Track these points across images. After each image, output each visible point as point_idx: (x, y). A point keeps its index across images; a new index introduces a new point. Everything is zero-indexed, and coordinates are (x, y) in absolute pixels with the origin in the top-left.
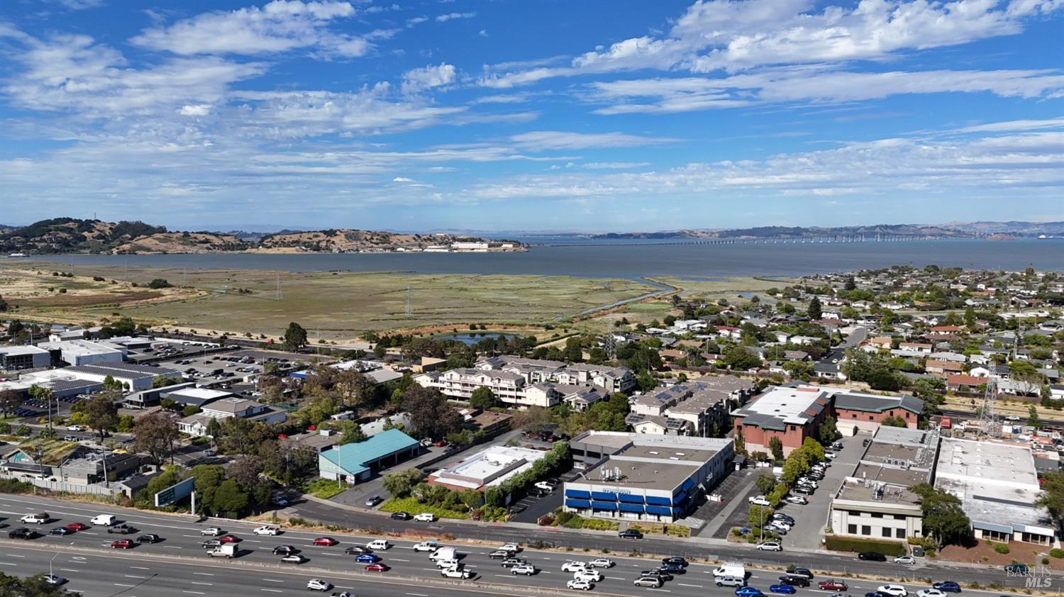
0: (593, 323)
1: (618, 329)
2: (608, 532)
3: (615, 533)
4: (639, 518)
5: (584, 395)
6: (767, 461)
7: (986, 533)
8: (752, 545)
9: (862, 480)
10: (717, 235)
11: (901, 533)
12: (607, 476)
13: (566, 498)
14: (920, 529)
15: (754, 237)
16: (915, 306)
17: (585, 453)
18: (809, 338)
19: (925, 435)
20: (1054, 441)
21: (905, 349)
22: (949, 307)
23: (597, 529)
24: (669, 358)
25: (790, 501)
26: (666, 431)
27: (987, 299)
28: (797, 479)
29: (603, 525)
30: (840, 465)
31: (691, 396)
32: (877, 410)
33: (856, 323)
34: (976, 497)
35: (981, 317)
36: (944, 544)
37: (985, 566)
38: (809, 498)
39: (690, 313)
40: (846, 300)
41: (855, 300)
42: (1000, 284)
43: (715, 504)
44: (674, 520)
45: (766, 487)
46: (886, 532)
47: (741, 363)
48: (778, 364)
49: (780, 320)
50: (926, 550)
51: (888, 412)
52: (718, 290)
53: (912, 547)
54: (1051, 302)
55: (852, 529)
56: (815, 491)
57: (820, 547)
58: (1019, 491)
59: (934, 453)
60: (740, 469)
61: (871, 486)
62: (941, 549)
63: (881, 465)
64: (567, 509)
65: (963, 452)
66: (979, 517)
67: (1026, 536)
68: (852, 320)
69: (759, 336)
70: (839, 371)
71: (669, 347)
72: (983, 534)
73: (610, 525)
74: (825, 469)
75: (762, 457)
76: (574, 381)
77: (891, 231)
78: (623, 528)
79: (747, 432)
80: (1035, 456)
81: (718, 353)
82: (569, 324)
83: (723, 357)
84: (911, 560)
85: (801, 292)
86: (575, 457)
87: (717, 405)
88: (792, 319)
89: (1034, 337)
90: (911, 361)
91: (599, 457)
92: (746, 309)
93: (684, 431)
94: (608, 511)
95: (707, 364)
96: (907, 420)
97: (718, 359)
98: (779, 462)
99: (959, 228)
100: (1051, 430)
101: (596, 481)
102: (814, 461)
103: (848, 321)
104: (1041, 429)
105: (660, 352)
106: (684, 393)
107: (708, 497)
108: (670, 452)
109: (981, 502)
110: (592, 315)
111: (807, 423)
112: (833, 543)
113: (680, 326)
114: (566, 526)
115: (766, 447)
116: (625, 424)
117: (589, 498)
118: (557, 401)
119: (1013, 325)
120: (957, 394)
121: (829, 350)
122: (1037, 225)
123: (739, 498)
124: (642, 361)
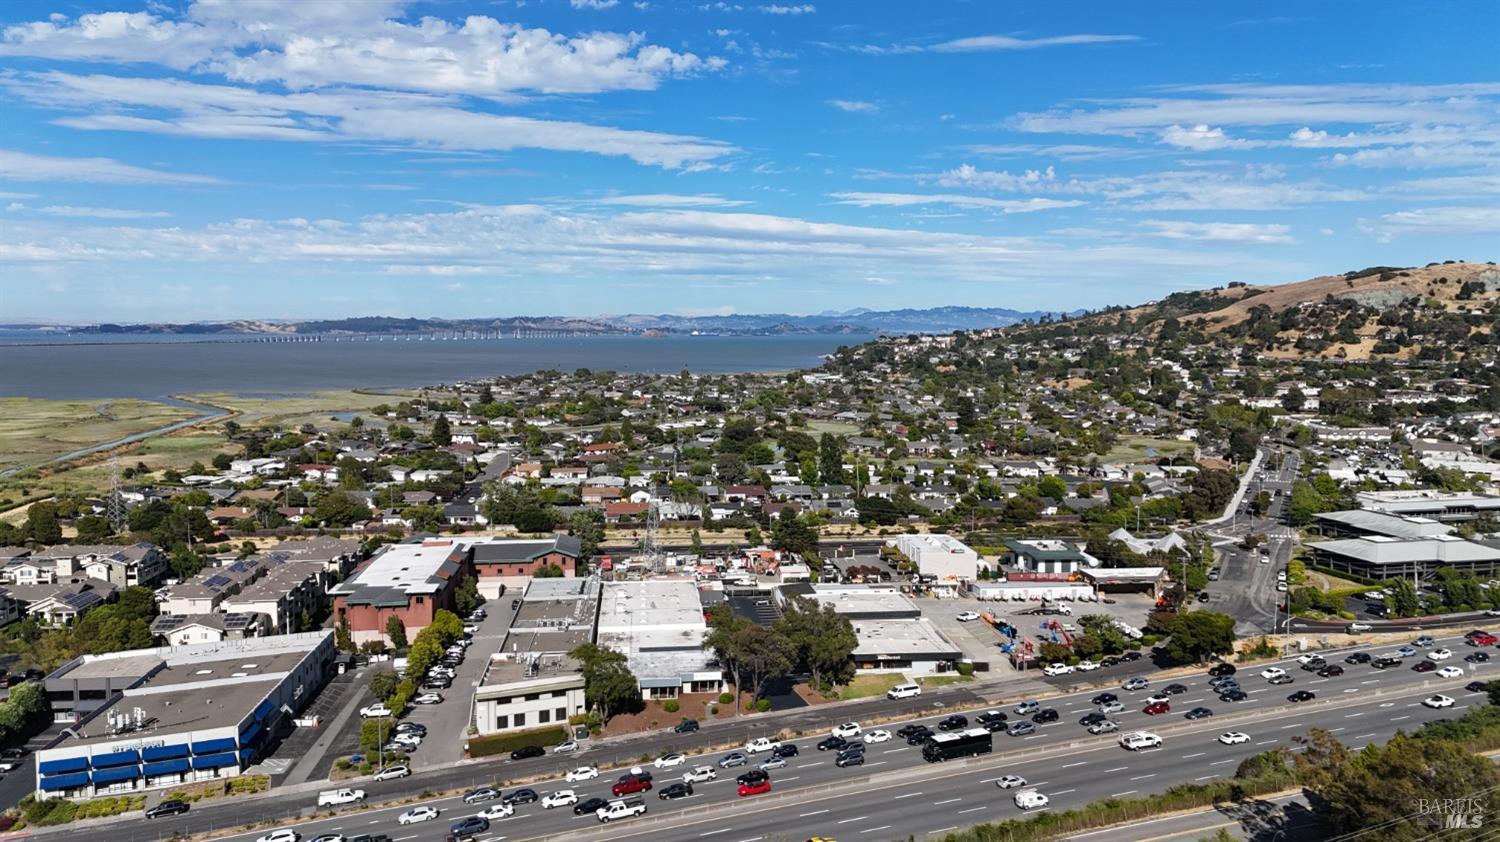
0: (81, 476)
1: (129, 482)
2: (125, 816)
3: (140, 814)
4: (182, 780)
5: (69, 598)
6: (384, 652)
7: (654, 691)
8: (368, 777)
9: (513, 655)
10: (294, 329)
11: (561, 713)
12: (120, 725)
13: (40, 777)
14: (583, 703)
15: (350, 333)
16: (566, 421)
17: (76, 695)
18: (436, 472)
19: (584, 583)
20: (717, 568)
21: (559, 477)
22: (604, 420)
23: (105, 815)
24: (223, 521)
25: (420, 703)
26: (224, 634)
27: (643, 408)
28: (428, 670)
29: (114, 805)
30: (483, 640)
31: (265, 575)
32: (529, 559)
33: (496, 447)
34: (642, 650)
35: (640, 430)
36: (610, 716)
37: (655, 732)
38: (445, 693)
39: (256, 447)
40: (483, 418)
41: (493, 417)
42: (656, 390)
43: (309, 729)
44: (243, 769)
45: (384, 688)
46: (544, 716)
47: (337, 515)
48: (394, 512)
49: (395, 450)
50: (590, 728)
51: (541, 561)
52: (300, 411)
53: (574, 728)
54: (707, 409)
55: (502, 722)
56: (453, 682)
57: (462, 756)
58: (686, 634)
59: (596, 603)
60: (346, 671)
61: (523, 661)
62: (606, 723)
63: (536, 630)
64: (42, 795)
65: (627, 598)
66: (647, 671)
67: (695, 685)
68: (492, 444)
69: (368, 475)
70: (478, 513)
71: (224, 503)
72: (652, 693)
73: (129, 803)
74: (464, 650)
75: (377, 648)
76: (47, 577)
77: (533, 325)
78: (153, 803)
79: (355, 616)
80: (700, 589)
81: (305, 505)
82: (32, 481)
83: (312, 510)
84: (574, 745)
85: (422, 408)
86: (55, 705)
87: (306, 583)
88: (411, 447)
89: (693, 451)
90: (564, 491)
91: (104, 696)
92: (344, 436)
93: (255, 629)
94: (124, 781)
95: (289, 524)
96: (563, 567)
97: (305, 513)
98: (401, 650)
99: (610, 323)
100: (714, 556)
101: (102, 737)
102: (449, 640)
103: (486, 445)
104: (704, 557)
105: (208, 513)
106: (253, 571)
107: (298, 722)
108: (234, 666)
109: (647, 655)
110: (77, 463)
111: (438, 590)
112: (480, 747)
113: (241, 470)
114: (45, 824)
115: (382, 632)
116: (149, 634)
117: (88, 767)
118: (15, 615)
119: (672, 437)
120: (617, 527)
121: (463, 486)
122: (690, 320)
123: (345, 715)
124: (175, 530)
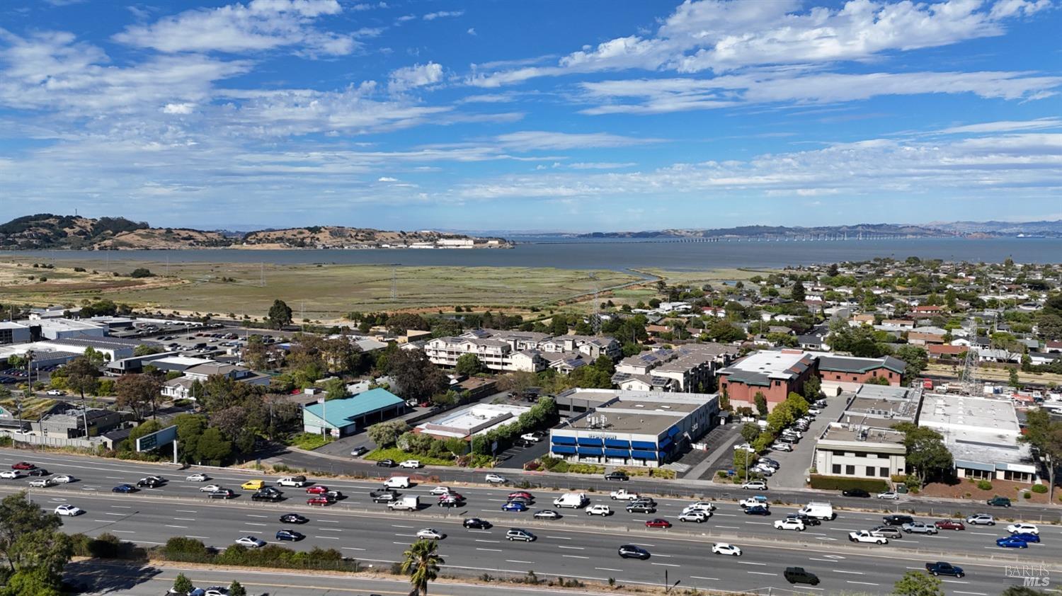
0: (579, 306)
1: (603, 311)
2: (593, 476)
3: (602, 476)
4: (625, 463)
5: (570, 361)
6: (752, 416)
7: (968, 471)
8: (738, 486)
9: (846, 425)
10: (701, 234)
11: (885, 471)
12: (593, 424)
13: (552, 444)
14: (904, 468)
15: (738, 236)
16: (897, 291)
17: (571, 408)
18: (793, 317)
19: (907, 392)
20: (1035, 399)
21: (887, 326)
22: (930, 292)
23: (583, 473)
24: (654, 334)
25: (776, 449)
26: (652, 388)
27: (968, 284)
28: (782, 430)
29: (588, 469)
30: (825, 418)
31: (677, 358)
32: (861, 371)
33: (839, 305)
34: (957, 441)
35: (962, 298)
36: (927, 482)
37: (970, 501)
38: (793, 446)
39: (675, 295)
40: (829, 286)
41: (838, 286)
42: (980, 273)
43: (701, 452)
44: (660, 464)
45: (751, 435)
46: (870, 471)
47: (725, 335)
48: (762, 337)
49: (764, 302)
50: (909, 487)
51: (871, 373)
52: (703, 279)
53: (895, 484)
54: (1030, 287)
55: (837, 468)
56: (800, 441)
57: (805, 486)
58: (1001, 437)
59: (917, 405)
60: (725, 423)
61: (854, 430)
62: (924, 486)
63: (865, 415)
64: (552, 455)
65: (946, 405)
66: (962, 458)
67: (1008, 474)
68: (836, 303)
69: (745, 314)
70: (823, 342)
71: (654, 324)
72: (966, 473)
73: (596, 469)
74: (809, 422)
75: (747, 412)
76: (560, 350)
77: (873, 231)
78: (609, 472)
79: (733, 389)
80: (1016, 410)
81: (703, 328)
82: (555, 307)
83: (708, 331)
84: (894, 496)
85: (785, 279)
86: (561, 412)
87: (702, 366)
88: (776, 300)
89: (1014, 314)
90: (893, 334)
91: (582, 410)
92: (730, 293)
93: (669, 388)
94: (594, 456)
95: (692, 338)
96: (890, 380)
97: (703, 332)
98: (764, 416)
99: (940, 228)
100: (1032, 390)
101: (584, 428)
102: (799, 414)
103: (831, 303)
104: (1022, 389)
105: (646, 328)
106: (670, 356)
107: (694, 446)
108: (657, 406)
109: (963, 445)
110: (577, 300)
111: (791, 379)
112: (817, 482)
113: (665, 307)
114: (552, 471)
115: (751, 403)
116: (610, 382)
117: (575, 444)
118: (543, 367)
119: (993, 304)
120: (938, 362)
121: (812, 327)
122: (1016, 225)
123: (724, 448)
124: (627, 334)
